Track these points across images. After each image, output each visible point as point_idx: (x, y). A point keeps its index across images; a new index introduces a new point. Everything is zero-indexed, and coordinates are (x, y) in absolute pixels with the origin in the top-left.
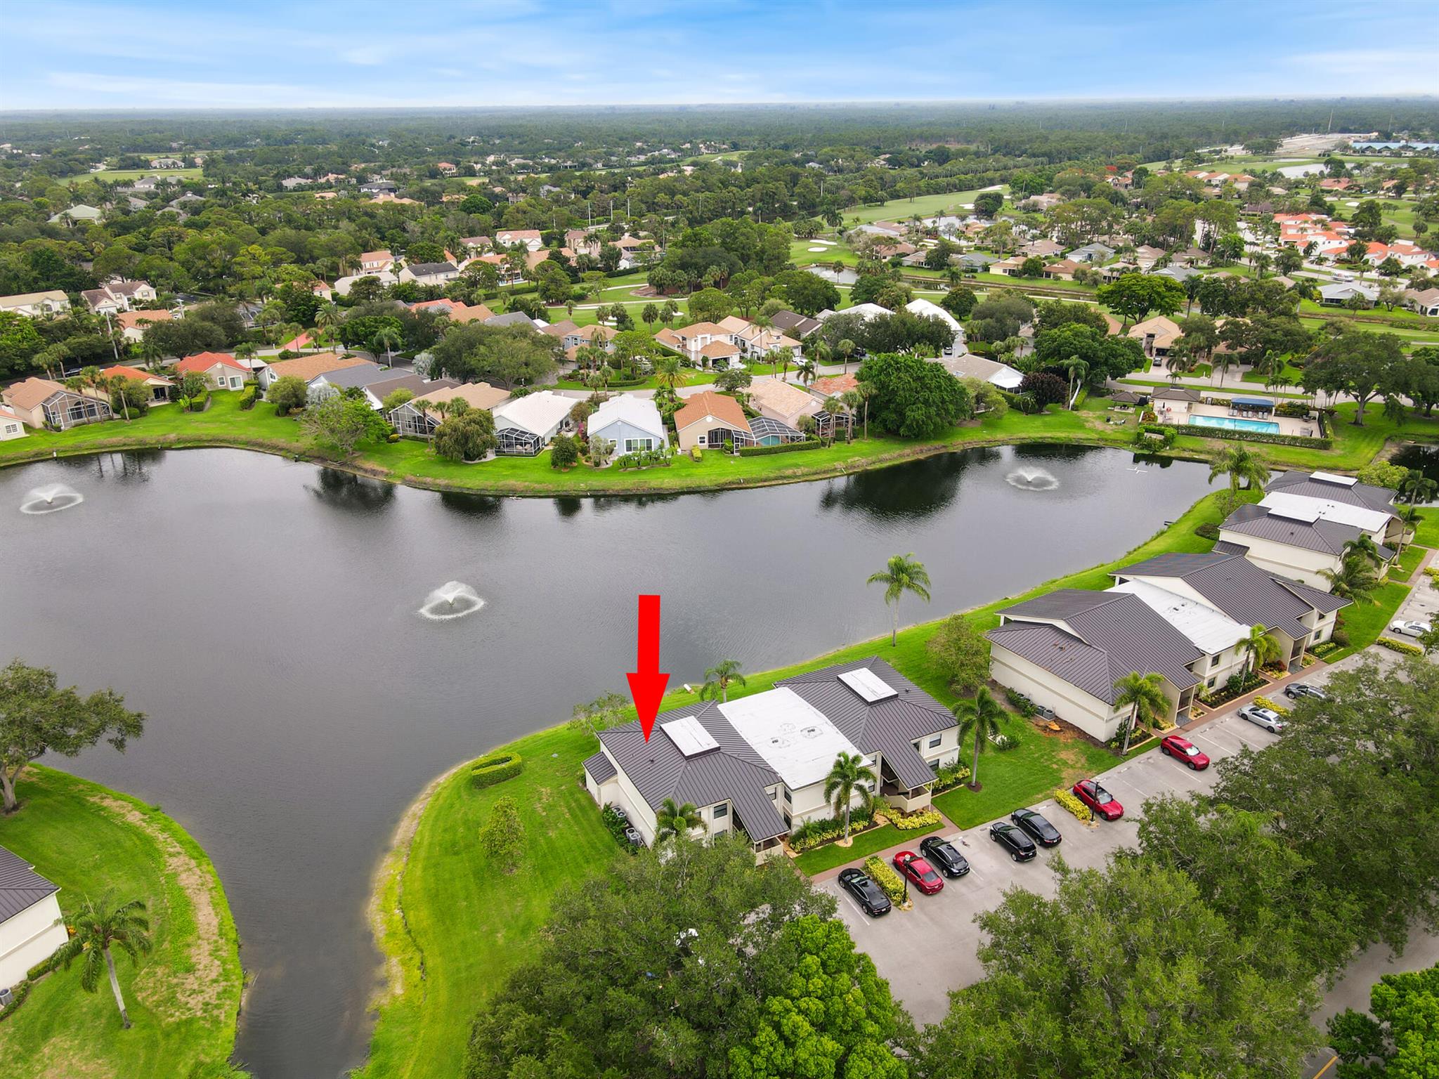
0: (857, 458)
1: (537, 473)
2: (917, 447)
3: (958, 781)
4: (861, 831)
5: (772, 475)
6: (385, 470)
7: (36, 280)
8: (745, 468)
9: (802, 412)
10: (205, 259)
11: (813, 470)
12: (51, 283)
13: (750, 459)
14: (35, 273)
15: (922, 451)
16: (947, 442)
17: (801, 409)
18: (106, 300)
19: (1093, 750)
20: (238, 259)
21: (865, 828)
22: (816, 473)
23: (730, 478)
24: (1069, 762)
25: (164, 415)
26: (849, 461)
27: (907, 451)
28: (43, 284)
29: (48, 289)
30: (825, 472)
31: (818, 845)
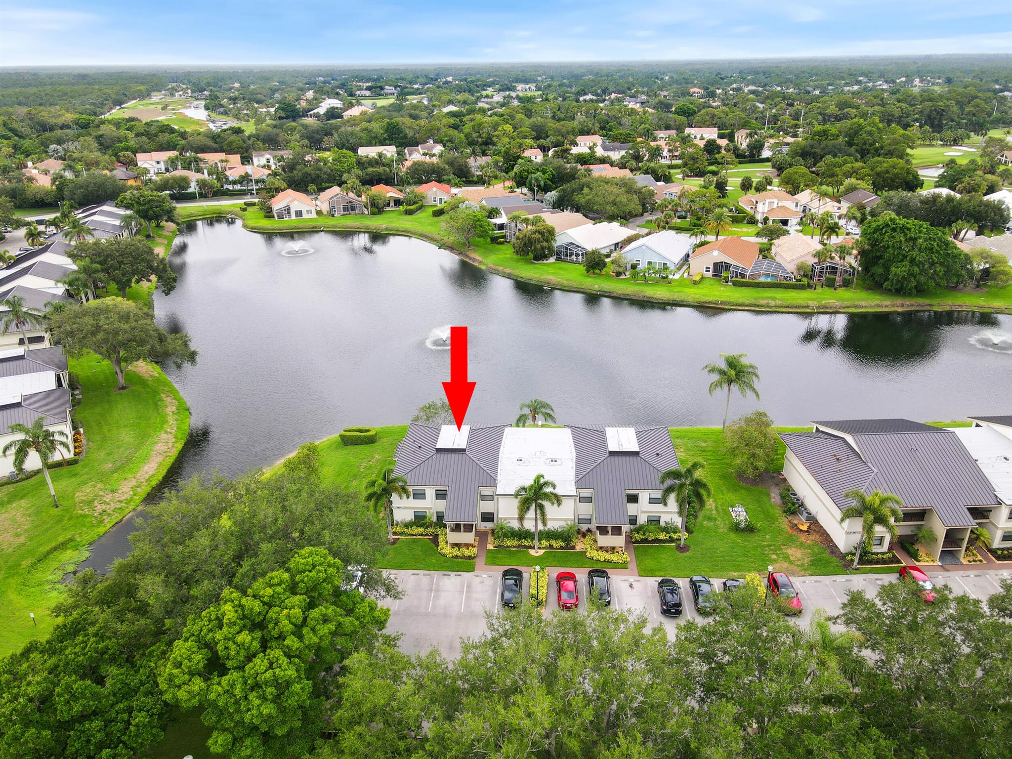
0: (832, 301)
1: (574, 274)
2: (899, 301)
3: (671, 540)
4: (557, 548)
5: (747, 302)
6: (480, 259)
7: (385, 139)
8: (728, 294)
9: (803, 260)
10: (479, 132)
11: (785, 304)
12: (392, 142)
13: (740, 288)
14: (385, 136)
15: (902, 305)
16: (934, 302)
17: (802, 256)
18: (416, 153)
19: (826, 555)
20: (496, 133)
21: (562, 548)
22: (788, 307)
23: (711, 299)
24: (792, 558)
25: (391, 215)
26: (823, 302)
27: (888, 303)
28: (388, 142)
29: (390, 145)
30: (796, 307)
31: (514, 547)
